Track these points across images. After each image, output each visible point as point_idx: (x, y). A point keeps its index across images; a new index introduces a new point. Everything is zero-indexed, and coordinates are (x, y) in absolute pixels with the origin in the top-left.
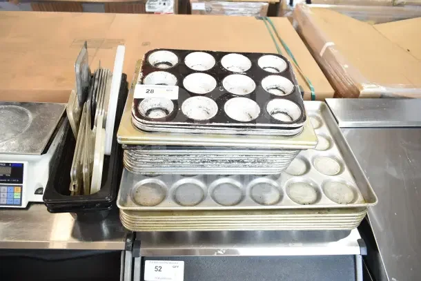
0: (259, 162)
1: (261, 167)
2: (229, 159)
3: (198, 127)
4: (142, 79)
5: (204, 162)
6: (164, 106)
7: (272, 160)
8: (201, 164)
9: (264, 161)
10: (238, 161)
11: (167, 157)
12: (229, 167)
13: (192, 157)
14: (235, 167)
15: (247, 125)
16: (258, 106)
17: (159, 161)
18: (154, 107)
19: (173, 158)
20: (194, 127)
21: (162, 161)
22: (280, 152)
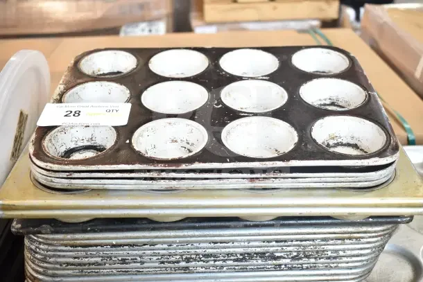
0: (308, 257)
1: (314, 268)
2: (241, 250)
3: (164, 175)
4: (62, 95)
5: (188, 260)
6: (99, 141)
7: (336, 251)
8: (183, 264)
9: (319, 254)
10: (262, 255)
11: (110, 252)
12: (244, 269)
13: (161, 249)
14: (258, 270)
15: (269, 164)
16: (293, 130)
17: (93, 260)
18: (80, 144)
19: (121, 253)
20: (155, 175)
21: (99, 260)
22: (351, 229)
